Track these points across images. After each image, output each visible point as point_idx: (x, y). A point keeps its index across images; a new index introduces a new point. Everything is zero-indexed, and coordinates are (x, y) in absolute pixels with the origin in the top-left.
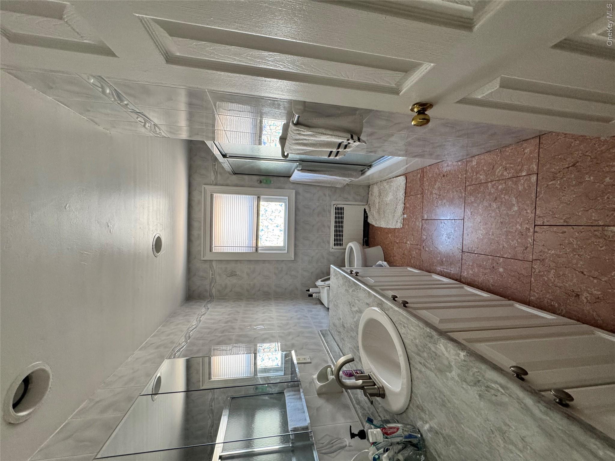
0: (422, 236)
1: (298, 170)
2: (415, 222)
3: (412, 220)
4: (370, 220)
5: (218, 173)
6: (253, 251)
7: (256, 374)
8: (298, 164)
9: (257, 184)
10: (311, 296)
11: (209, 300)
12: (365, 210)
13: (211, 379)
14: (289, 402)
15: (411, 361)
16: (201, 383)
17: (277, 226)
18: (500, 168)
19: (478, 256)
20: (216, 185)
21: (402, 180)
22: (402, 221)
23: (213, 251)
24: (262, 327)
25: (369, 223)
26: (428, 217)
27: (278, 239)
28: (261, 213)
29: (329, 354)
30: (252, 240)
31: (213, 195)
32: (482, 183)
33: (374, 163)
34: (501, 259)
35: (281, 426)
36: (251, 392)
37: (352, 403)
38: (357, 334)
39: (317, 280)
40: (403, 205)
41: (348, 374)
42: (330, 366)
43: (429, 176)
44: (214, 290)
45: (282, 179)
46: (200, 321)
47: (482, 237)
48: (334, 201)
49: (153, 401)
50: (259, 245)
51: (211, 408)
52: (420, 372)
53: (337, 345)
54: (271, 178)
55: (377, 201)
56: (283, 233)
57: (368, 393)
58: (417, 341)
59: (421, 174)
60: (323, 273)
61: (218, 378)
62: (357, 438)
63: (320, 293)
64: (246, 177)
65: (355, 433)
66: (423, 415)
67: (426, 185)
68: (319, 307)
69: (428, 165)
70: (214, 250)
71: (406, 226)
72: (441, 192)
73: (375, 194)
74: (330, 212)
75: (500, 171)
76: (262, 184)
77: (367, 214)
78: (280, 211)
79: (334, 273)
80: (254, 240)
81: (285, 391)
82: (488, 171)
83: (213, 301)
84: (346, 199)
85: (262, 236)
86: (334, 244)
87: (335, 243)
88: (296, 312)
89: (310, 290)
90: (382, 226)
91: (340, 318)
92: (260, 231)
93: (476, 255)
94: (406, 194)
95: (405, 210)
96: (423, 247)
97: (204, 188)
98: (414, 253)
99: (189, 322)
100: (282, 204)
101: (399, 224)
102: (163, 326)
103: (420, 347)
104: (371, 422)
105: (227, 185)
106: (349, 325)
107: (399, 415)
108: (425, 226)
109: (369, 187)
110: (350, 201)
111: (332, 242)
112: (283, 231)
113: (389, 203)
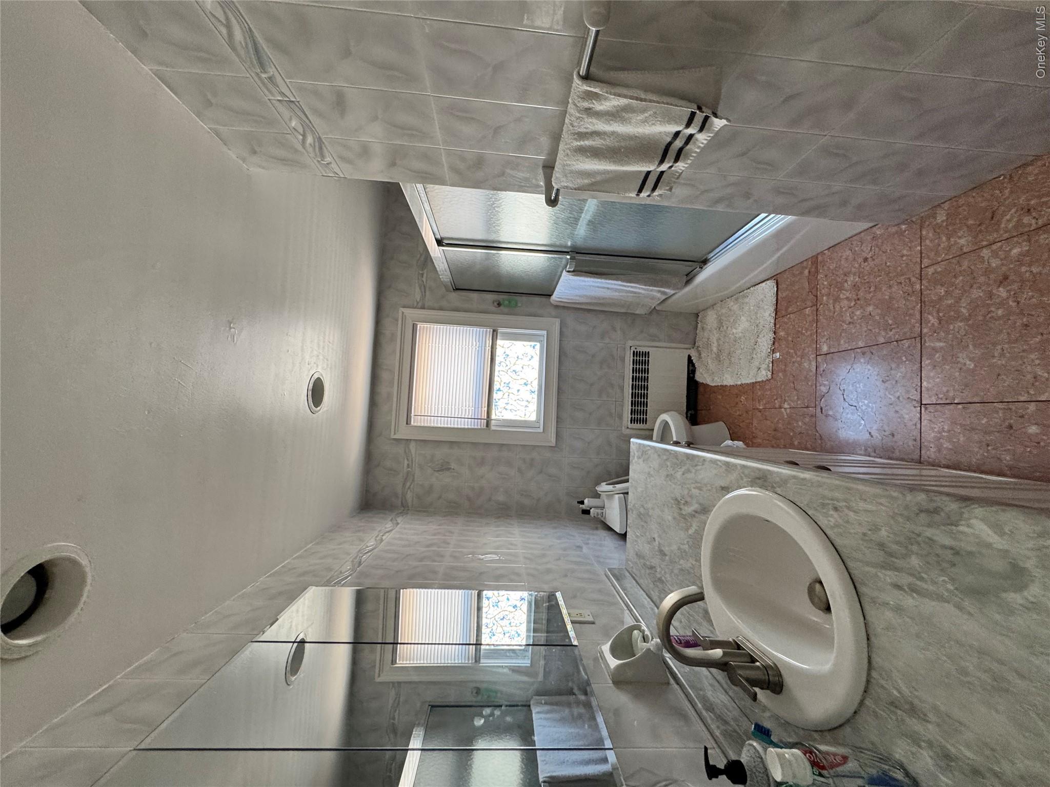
0: (818, 388)
1: (568, 272)
2: (800, 364)
3: (794, 360)
4: (700, 377)
5: (427, 289)
6: (482, 427)
7: (478, 659)
8: (568, 257)
9: (493, 309)
10: (586, 512)
11: (400, 511)
12: (689, 357)
13: (396, 663)
14: (540, 726)
15: (863, 589)
16: (377, 671)
17: (526, 384)
18: (1013, 210)
19: (964, 408)
20: (423, 308)
21: (769, 288)
22: (771, 365)
23: (412, 423)
24: (496, 557)
25: (697, 383)
26: (830, 347)
27: (526, 406)
28: (498, 359)
29: (630, 611)
30: (480, 407)
31: (417, 325)
32: (965, 253)
33: (712, 255)
34: (1032, 407)
35: (524, 770)
36: (469, 698)
37: (694, 706)
38: (698, 560)
39: (598, 483)
40: (772, 335)
41: (683, 642)
42: (638, 628)
43: (831, 267)
44: (409, 496)
45: (537, 299)
46: (382, 540)
47: (972, 366)
48: (633, 339)
49: (288, 685)
50: (493, 417)
51: (392, 721)
52: (898, 609)
53: (645, 596)
54: (518, 298)
55: (714, 339)
56: (535, 396)
57: (741, 676)
58: (884, 532)
59: (811, 268)
60: (609, 473)
61: (408, 662)
62: (723, 778)
63: (604, 508)
64: (475, 295)
65: (718, 766)
66: (915, 725)
67: (822, 286)
68: (603, 533)
69: (826, 248)
70: (414, 423)
71: (780, 374)
72: (861, 294)
73: (709, 327)
74: (623, 360)
75: (1012, 217)
76: (502, 307)
77: (693, 365)
78: (532, 357)
79: (637, 452)
80: (483, 406)
81: (532, 703)
82: (980, 225)
83: (407, 514)
84: (653, 338)
85: (497, 401)
86: (630, 419)
87: (632, 418)
88: (559, 538)
89: (586, 501)
90: (725, 383)
91: (654, 538)
92: (495, 391)
93: (960, 406)
94: (778, 313)
95: (776, 344)
96: (821, 409)
97: (403, 313)
98: (800, 423)
99: (361, 540)
100: (536, 345)
101: (764, 372)
102: (317, 544)
103: (895, 547)
104: (764, 734)
105: (441, 309)
106: (674, 547)
107: (826, 734)
108: (823, 366)
109: (697, 315)
110: (660, 341)
111: (627, 415)
112: (536, 393)
113: (740, 338)
